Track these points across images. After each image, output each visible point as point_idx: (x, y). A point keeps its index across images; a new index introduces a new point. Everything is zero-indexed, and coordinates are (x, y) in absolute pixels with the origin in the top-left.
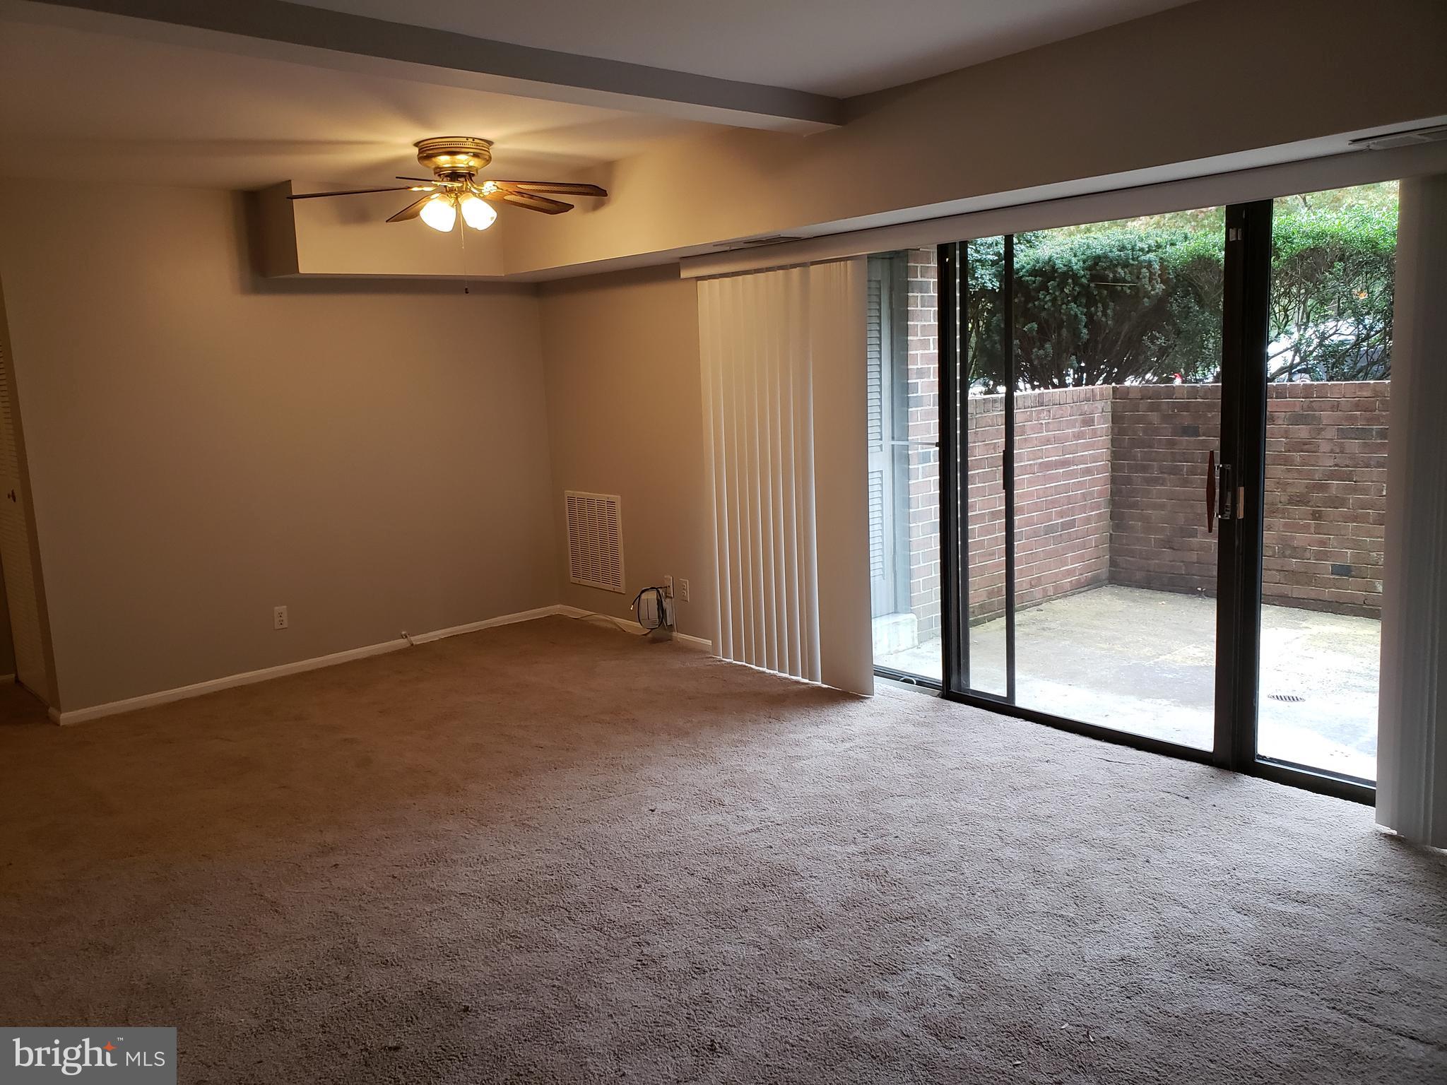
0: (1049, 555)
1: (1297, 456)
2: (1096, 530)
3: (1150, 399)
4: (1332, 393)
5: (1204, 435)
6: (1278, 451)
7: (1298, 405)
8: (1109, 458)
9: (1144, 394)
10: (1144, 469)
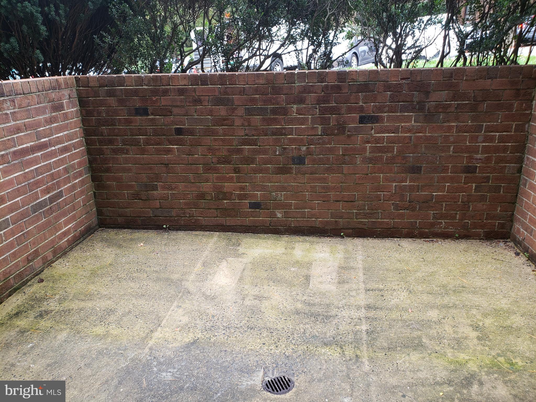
0: (39, 229)
1: (220, 129)
2: (82, 193)
3: (106, 86)
4: (239, 81)
5: (152, 114)
6: (207, 126)
7: (217, 91)
8: (83, 135)
9: (102, 83)
10: (111, 142)
